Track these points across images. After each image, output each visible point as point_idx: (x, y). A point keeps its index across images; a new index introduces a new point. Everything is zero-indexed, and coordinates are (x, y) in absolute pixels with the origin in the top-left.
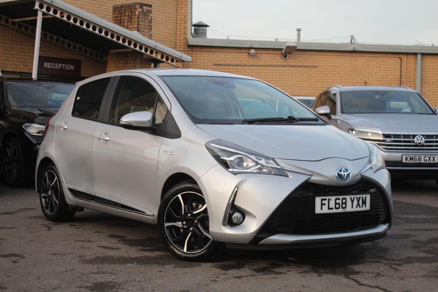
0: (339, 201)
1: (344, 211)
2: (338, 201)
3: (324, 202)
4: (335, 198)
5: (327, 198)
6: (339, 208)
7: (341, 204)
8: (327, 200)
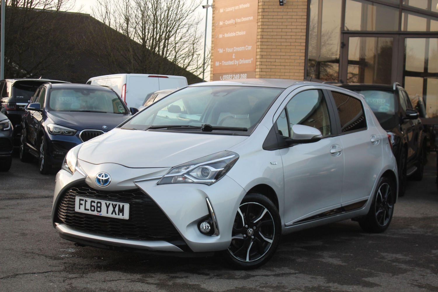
0: (95, 204)
1: (99, 215)
2: (93, 204)
3: (82, 202)
4: (91, 201)
5: (84, 198)
6: (94, 211)
7: (96, 207)
8: (84, 200)
